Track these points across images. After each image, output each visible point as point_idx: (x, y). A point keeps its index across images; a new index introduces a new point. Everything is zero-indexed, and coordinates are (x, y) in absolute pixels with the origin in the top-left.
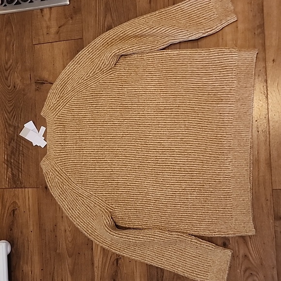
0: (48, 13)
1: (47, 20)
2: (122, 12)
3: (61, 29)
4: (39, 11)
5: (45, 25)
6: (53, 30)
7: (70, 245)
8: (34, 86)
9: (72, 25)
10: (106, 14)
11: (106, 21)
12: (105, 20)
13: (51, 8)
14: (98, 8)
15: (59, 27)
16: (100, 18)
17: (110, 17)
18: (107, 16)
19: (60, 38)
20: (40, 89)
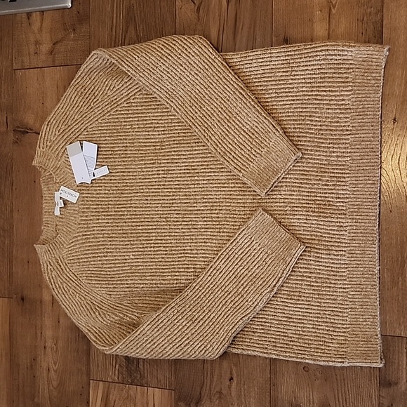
0: (39, 20)
1: (37, 31)
2: (153, 24)
3: (58, 47)
4: (24, 16)
5: (32, 39)
6: (45, 48)
7: (55, 394)
8: (11, 137)
9: (74, 40)
10: (128, 27)
11: (127, 38)
12: (125, 37)
13: (43, 12)
14: (115, 15)
15: (54, 44)
16: (118, 31)
17: (133, 32)
18: (130, 29)
19: (54, 62)
20: (21, 141)
